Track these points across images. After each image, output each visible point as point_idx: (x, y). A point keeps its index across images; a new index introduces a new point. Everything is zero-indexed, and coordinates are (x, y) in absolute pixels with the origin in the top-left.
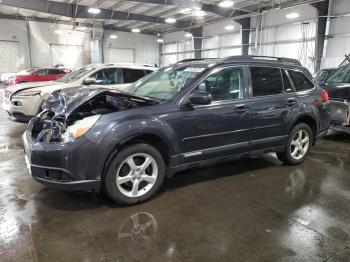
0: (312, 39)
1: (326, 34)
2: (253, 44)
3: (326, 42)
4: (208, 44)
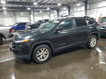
0: (84, 11)
1: (88, 9)
2: (71, 13)
3: (88, 11)
4: (61, 13)
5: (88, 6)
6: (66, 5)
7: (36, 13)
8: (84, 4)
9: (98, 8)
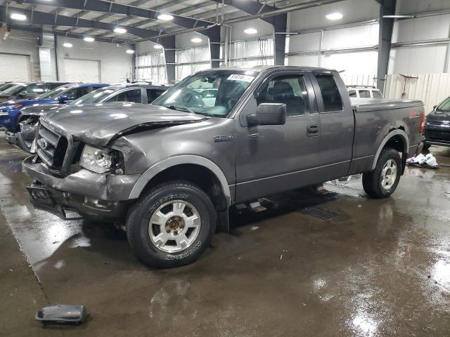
0: (271, 57)
1: (287, 51)
2: (223, 61)
4: (182, 57)
5: (287, 40)
6: (201, 23)
7: (68, 45)
8: (274, 31)
9: (323, 53)
